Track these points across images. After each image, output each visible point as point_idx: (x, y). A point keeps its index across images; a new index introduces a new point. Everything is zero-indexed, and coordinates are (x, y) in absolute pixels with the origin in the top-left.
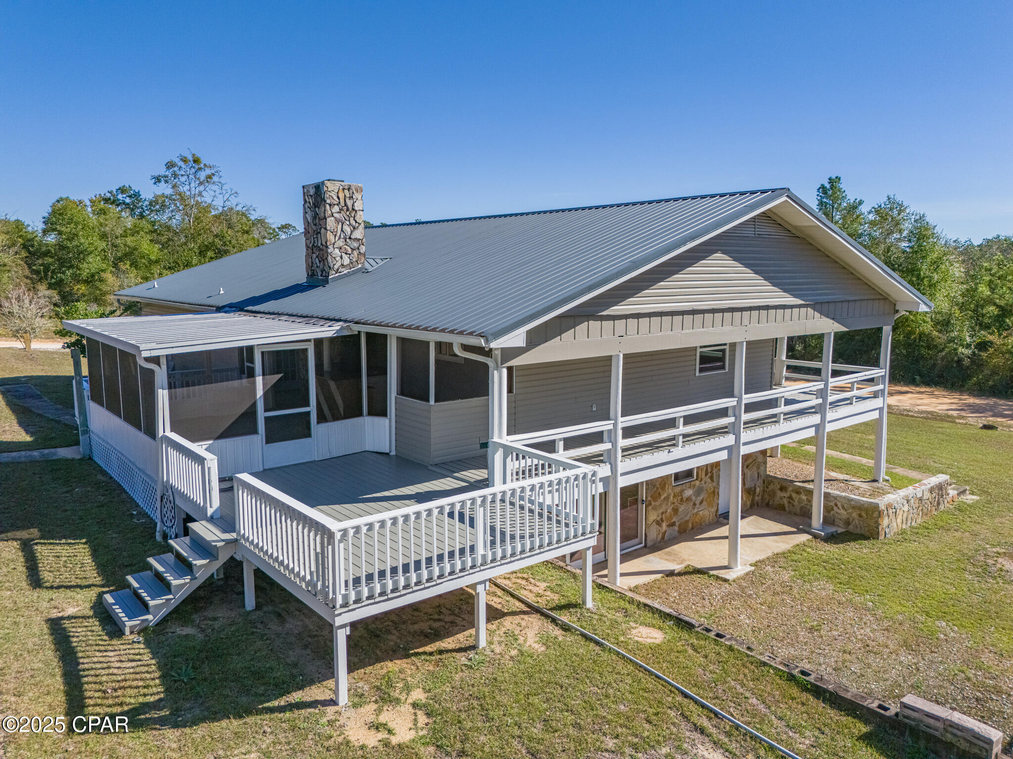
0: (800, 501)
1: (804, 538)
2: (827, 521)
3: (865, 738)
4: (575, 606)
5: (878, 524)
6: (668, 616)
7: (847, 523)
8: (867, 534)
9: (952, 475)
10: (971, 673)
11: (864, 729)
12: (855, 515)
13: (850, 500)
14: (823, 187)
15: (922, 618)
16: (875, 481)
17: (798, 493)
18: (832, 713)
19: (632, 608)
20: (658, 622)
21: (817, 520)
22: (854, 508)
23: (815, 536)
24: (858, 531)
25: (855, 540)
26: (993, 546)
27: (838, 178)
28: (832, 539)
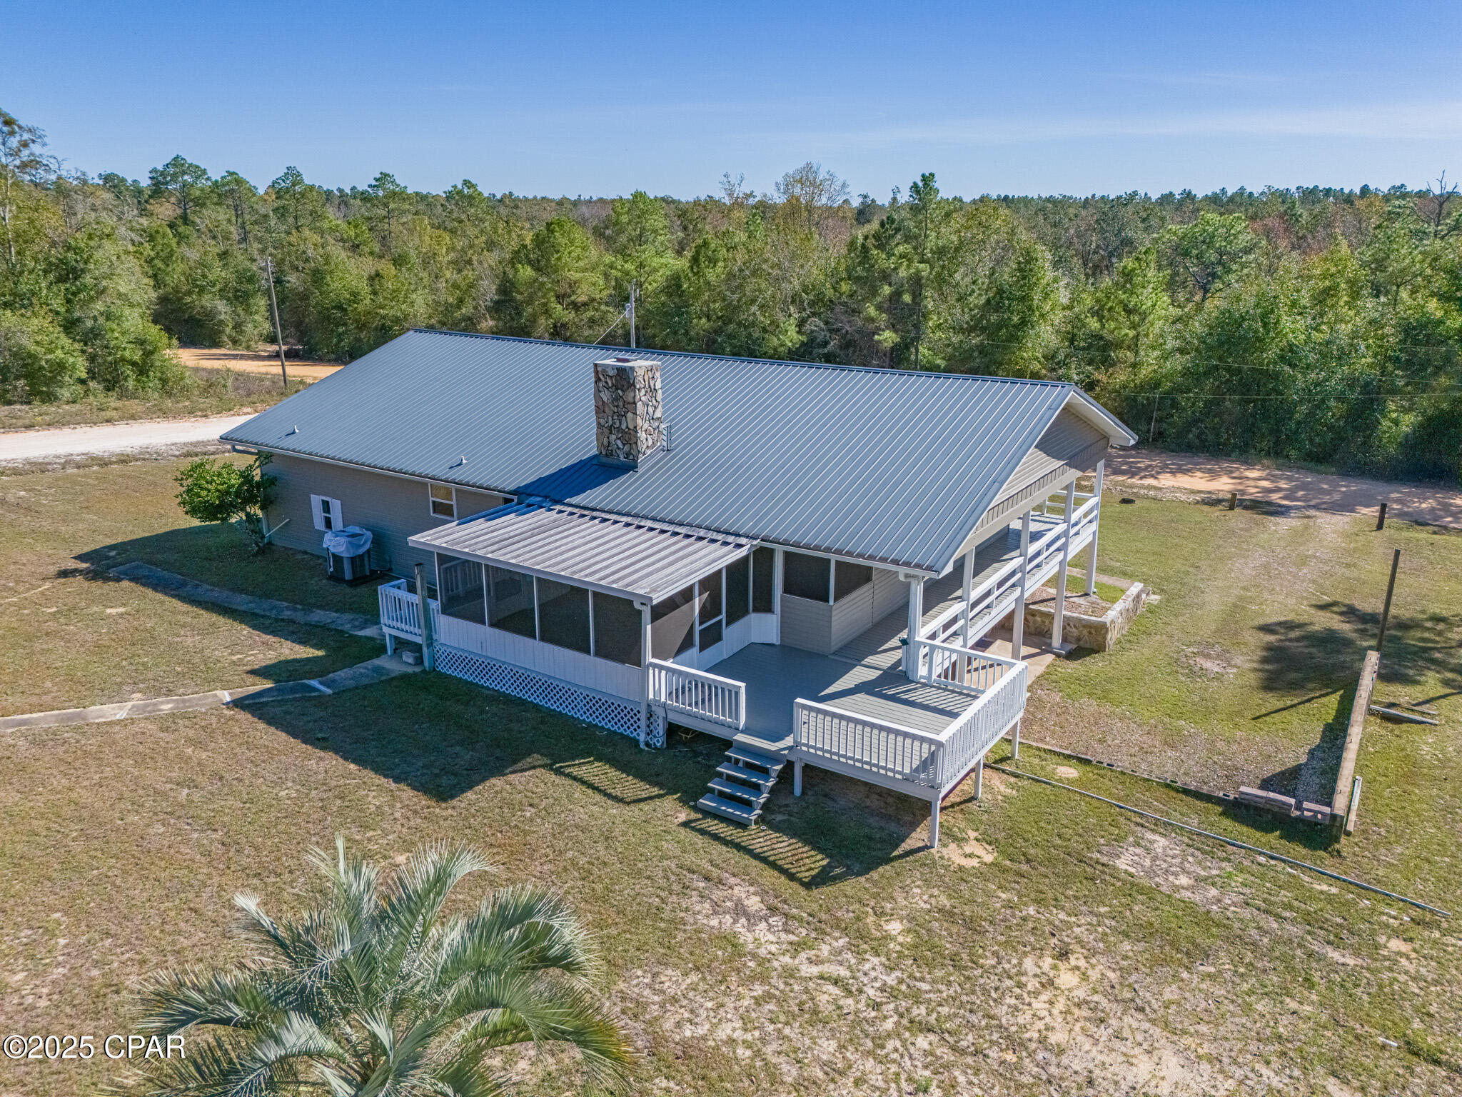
0: (1035, 622)
1: (1049, 658)
2: (1065, 640)
3: (1223, 814)
4: (1008, 758)
5: (1105, 638)
6: (1069, 757)
7: (1079, 639)
8: (1096, 648)
9: (1145, 581)
10: (1215, 758)
11: (1220, 809)
12: (1085, 632)
13: (1081, 620)
14: (915, 185)
15: (1167, 720)
16: (1086, 595)
17: (1033, 615)
18: (1198, 803)
19: (1042, 754)
20: (1065, 762)
21: (1056, 641)
22: (1084, 626)
23: (1058, 655)
24: (1088, 646)
25: (1088, 655)
26: (1188, 646)
27: (932, 175)
28: (1071, 656)
